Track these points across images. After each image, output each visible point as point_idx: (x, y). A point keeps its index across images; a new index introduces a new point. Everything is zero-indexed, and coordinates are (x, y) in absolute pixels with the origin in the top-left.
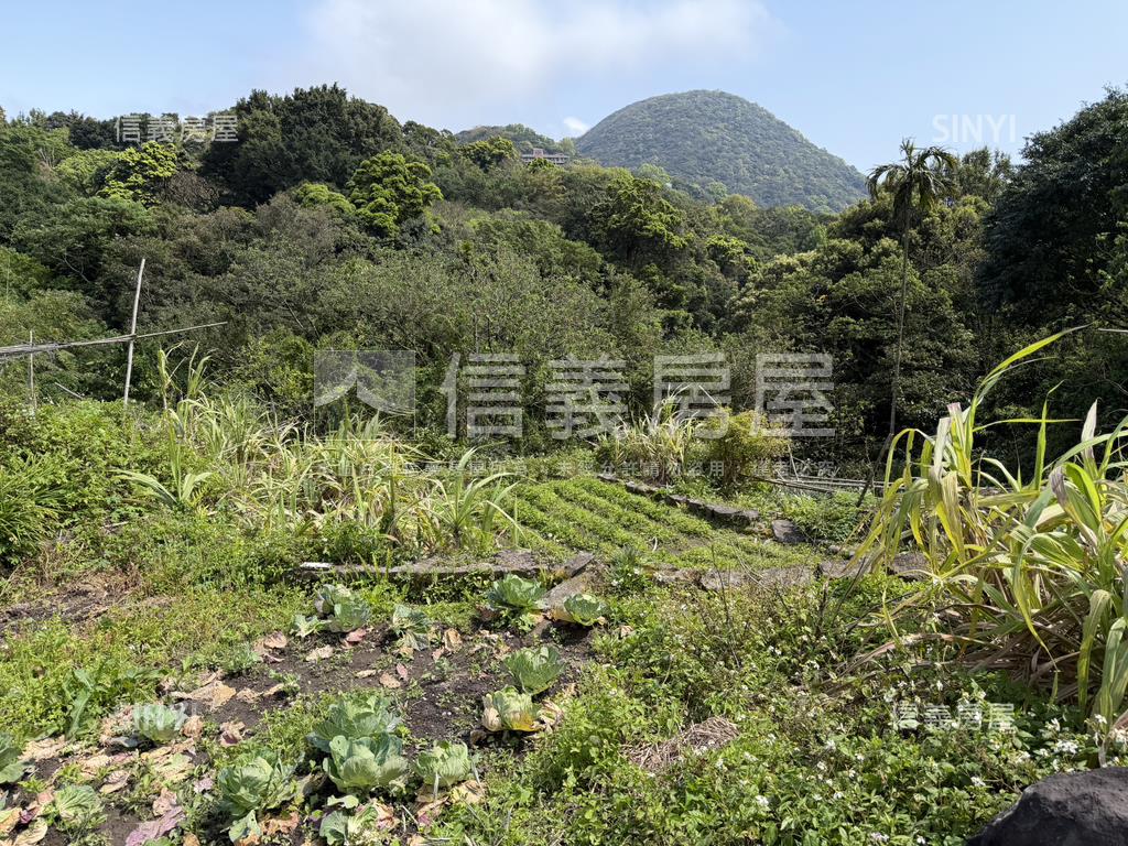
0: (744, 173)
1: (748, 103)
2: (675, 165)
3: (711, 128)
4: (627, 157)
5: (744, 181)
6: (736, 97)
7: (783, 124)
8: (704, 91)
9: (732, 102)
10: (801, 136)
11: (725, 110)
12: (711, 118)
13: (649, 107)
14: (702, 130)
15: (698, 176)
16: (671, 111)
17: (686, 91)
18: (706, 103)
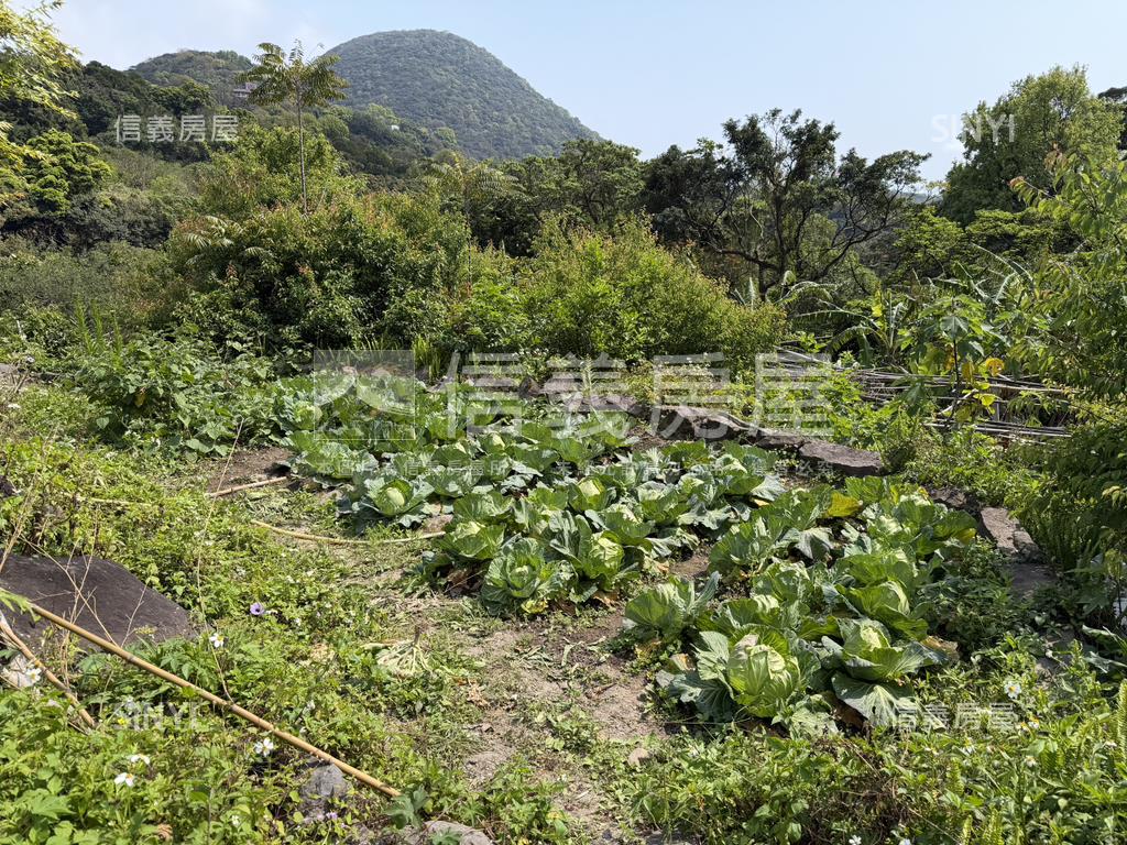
0: (474, 118)
1: (476, 47)
2: (404, 106)
3: (440, 70)
4: (355, 92)
5: (475, 127)
6: (464, 40)
7: (510, 71)
8: (431, 31)
9: (460, 45)
10: (528, 85)
11: (454, 52)
12: (440, 60)
13: (376, 42)
14: (431, 72)
15: (429, 119)
16: (399, 48)
17: (414, 29)
18: (434, 44)
